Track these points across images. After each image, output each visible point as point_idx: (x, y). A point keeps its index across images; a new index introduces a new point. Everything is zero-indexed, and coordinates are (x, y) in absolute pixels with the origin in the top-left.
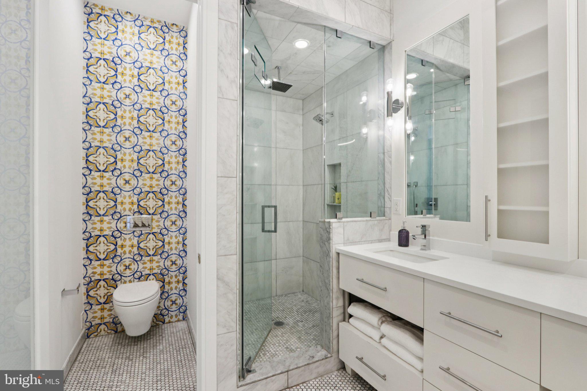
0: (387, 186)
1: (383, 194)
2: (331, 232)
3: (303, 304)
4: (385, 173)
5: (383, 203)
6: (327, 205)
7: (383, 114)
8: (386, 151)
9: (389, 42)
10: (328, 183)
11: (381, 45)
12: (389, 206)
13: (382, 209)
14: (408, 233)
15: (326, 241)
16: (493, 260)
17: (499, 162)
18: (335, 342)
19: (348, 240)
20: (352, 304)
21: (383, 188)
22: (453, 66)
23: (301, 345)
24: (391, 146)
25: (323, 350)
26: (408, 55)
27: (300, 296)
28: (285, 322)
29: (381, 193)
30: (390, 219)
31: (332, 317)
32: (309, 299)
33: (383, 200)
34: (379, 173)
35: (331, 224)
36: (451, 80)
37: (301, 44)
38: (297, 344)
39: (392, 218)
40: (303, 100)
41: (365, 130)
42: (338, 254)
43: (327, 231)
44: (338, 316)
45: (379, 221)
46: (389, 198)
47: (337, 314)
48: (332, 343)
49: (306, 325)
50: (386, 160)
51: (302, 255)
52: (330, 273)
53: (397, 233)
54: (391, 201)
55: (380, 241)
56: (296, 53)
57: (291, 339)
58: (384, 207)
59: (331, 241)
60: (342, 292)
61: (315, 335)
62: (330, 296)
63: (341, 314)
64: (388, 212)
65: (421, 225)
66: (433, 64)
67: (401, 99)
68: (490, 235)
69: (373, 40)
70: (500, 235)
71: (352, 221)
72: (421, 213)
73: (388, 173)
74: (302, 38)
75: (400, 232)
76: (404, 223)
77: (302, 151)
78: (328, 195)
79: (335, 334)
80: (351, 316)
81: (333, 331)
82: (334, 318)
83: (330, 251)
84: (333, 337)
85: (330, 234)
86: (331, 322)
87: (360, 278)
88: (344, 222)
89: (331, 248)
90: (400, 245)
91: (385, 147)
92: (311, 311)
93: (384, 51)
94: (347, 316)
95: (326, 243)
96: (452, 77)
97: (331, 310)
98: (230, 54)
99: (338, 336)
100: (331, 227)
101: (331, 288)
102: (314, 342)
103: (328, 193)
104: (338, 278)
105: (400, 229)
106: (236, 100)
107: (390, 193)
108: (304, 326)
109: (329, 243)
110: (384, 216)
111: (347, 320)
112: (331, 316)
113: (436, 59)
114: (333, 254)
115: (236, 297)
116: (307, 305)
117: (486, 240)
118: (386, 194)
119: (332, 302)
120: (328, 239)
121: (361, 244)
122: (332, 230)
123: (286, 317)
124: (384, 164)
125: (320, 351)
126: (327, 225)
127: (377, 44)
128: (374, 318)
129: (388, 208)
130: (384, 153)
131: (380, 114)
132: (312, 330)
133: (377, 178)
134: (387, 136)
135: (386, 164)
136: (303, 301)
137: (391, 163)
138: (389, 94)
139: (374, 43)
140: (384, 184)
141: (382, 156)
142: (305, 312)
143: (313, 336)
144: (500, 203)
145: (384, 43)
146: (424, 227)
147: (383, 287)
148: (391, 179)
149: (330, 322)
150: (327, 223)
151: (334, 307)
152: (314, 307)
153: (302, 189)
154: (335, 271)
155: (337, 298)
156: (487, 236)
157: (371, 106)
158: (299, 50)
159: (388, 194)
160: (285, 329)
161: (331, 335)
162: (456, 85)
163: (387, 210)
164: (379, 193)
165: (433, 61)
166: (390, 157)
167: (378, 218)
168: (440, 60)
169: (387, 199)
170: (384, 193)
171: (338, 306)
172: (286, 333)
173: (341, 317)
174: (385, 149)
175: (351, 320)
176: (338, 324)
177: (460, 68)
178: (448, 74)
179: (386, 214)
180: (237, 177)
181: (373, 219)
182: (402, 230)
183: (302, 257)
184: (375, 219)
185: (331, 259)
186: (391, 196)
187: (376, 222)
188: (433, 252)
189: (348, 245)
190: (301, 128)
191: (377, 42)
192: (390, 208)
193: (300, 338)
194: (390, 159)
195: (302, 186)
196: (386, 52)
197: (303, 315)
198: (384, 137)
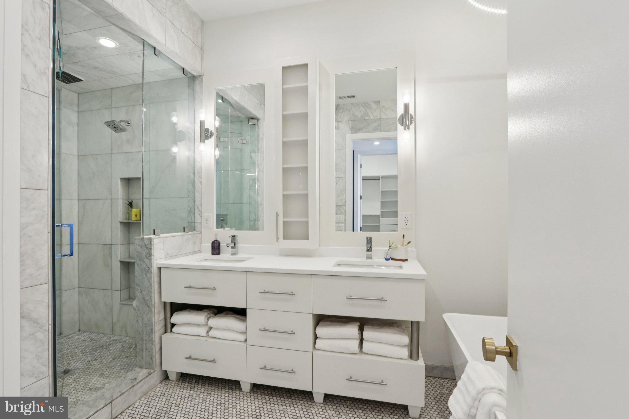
0: (197, 203)
1: (193, 210)
2: (152, 247)
3: (87, 343)
4: (196, 191)
5: (193, 219)
6: (120, 222)
7: (193, 138)
8: (196, 172)
9: (200, 75)
10: (121, 198)
11: (192, 74)
12: (200, 222)
13: (193, 224)
14: (219, 243)
15: (146, 258)
16: (279, 255)
17: (284, 190)
18: (157, 356)
19: (168, 254)
20: (174, 314)
21: (193, 205)
22: (244, 108)
23: (107, 380)
24: (201, 168)
25: (143, 370)
26: (217, 93)
27: (77, 337)
28: (71, 368)
29: (191, 209)
30: (201, 233)
31: (155, 332)
32: (93, 336)
33: (193, 215)
34: (189, 191)
35: (152, 240)
36: (239, 117)
37: (107, 43)
38: (102, 380)
39: (203, 232)
40: (78, 94)
41: (175, 149)
42: (160, 269)
43: (147, 248)
44: (159, 330)
45: (192, 235)
46: (199, 214)
47: (158, 327)
48: (155, 358)
49: (103, 361)
50: (196, 180)
51: (77, 286)
52: (152, 289)
53: (211, 244)
54: (201, 217)
55: (194, 253)
56: (95, 48)
57: (91, 380)
58: (195, 223)
59: (152, 257)
60: (163, 305)
61: (121, 365)
62: (152, 311)
63: (162, 327)
64: (199, 226)
65: (231, 236)
66: (230, 102)
67: (212, 129)
68: (279, 238)
69: (186, 68)
70: (285, 238)
71: (171, 236)
72: (221, 227)
73: (199, 191)
74: (112, 39)
75: (213, 243)
76: (216, 235)
77: (76, 158)
78: (121, 212)
79: (158, 347)
80: (173, 325)
81: (156, 345)
82: (156, 332)
83: (152, 267)
84: (155, 352)
85: (151, 250)
86: (154, 337)
87: (187, 285)
88: (164, 237)
89: (153, 264)
90: (213, 253)
91: (196, 168)
92: (103, 347)
93: (194, 81)
94: (169, 326)
95: (146, 260)
96: (241, 115)
97: (154, 325)
98: (40, 39)
99: (161, 348)
100: (152, 243)
101: (153, 304)
102: (123, 371)
103: (121, 209)
104: (160, 292)
105: (213, 241)
106: (48, 96)
107: (201, 210)
108: (101, 362)
109: (150, 260)
110: (195, 230)
111: (169, 330)
112: (153, 332)
113: (233, 99)
114: (155, 270)
115: (47, 335)
116: (93, 343)
117: (277, 241)
118: (197, 210)
119: (155, 318)
120: (148, 256)
121: (179, 257)
122: (153, 246)
123: (69, 364)
124: (194, 183)
125: (141, 371)
126: (147, 242)
127: (189, 72)
128: (200, 318)
129: (198, 223)
130: (194, 173)
131: (191, 137)
132: (114, 362)
133: (187, 196)
134: (197, 157)
135: (196, 183)
136: (85, 340)
137: (201, 183)
138: (202, 123)
139: (186, 71)
140: (194, 201)
141: (192, 176)
142: (95, 350)
143: (120, 367)
144: (284, 217)
145: (195, 74)
146: (234, 236)
147: (212, 287)
148: (201, 197)
149: (152, 338)
150: (147, 240)
151: (156, 321)
152: (104, 342)
153: (77, 205)
154: (156, 286)
155: (159, 313)
156: (278, 238)
157: (180, 127)
158: (101, 47)
159: (199, 211)
160: (75, 374)
161: (154, 350)
162: (242, 121)
163: (197, 225)
164: (189, 209)
165: (230, 100)
166: (201, 177)
167: (190, 233)
168: (235, 101)
169: (197, 215)
170: (195, 210)
171: (160, 320)
172: (80, 378)
173: (163, 330)
174: (195, 170)
175: (174, 329)
176: (161, 338)
177: (247, 110)
178: (238, 113)
179: (196, 229)
180: (48, 190)
181: (187, 234)
182: (215, 241)
183: (77, 289)
184: (188, 233)
185: (153, 275)
186: (201, 213)
187: (190, 236)
188: (240, 256)
189: (168, 260)
190: (76, 128)
191: (189, 71)
192: (201, 223)
193: (102, 375)
194: (201, 180)
195: (77, 201)
196: (197, 82)
197: (95, 354)
198: (194, 159)
